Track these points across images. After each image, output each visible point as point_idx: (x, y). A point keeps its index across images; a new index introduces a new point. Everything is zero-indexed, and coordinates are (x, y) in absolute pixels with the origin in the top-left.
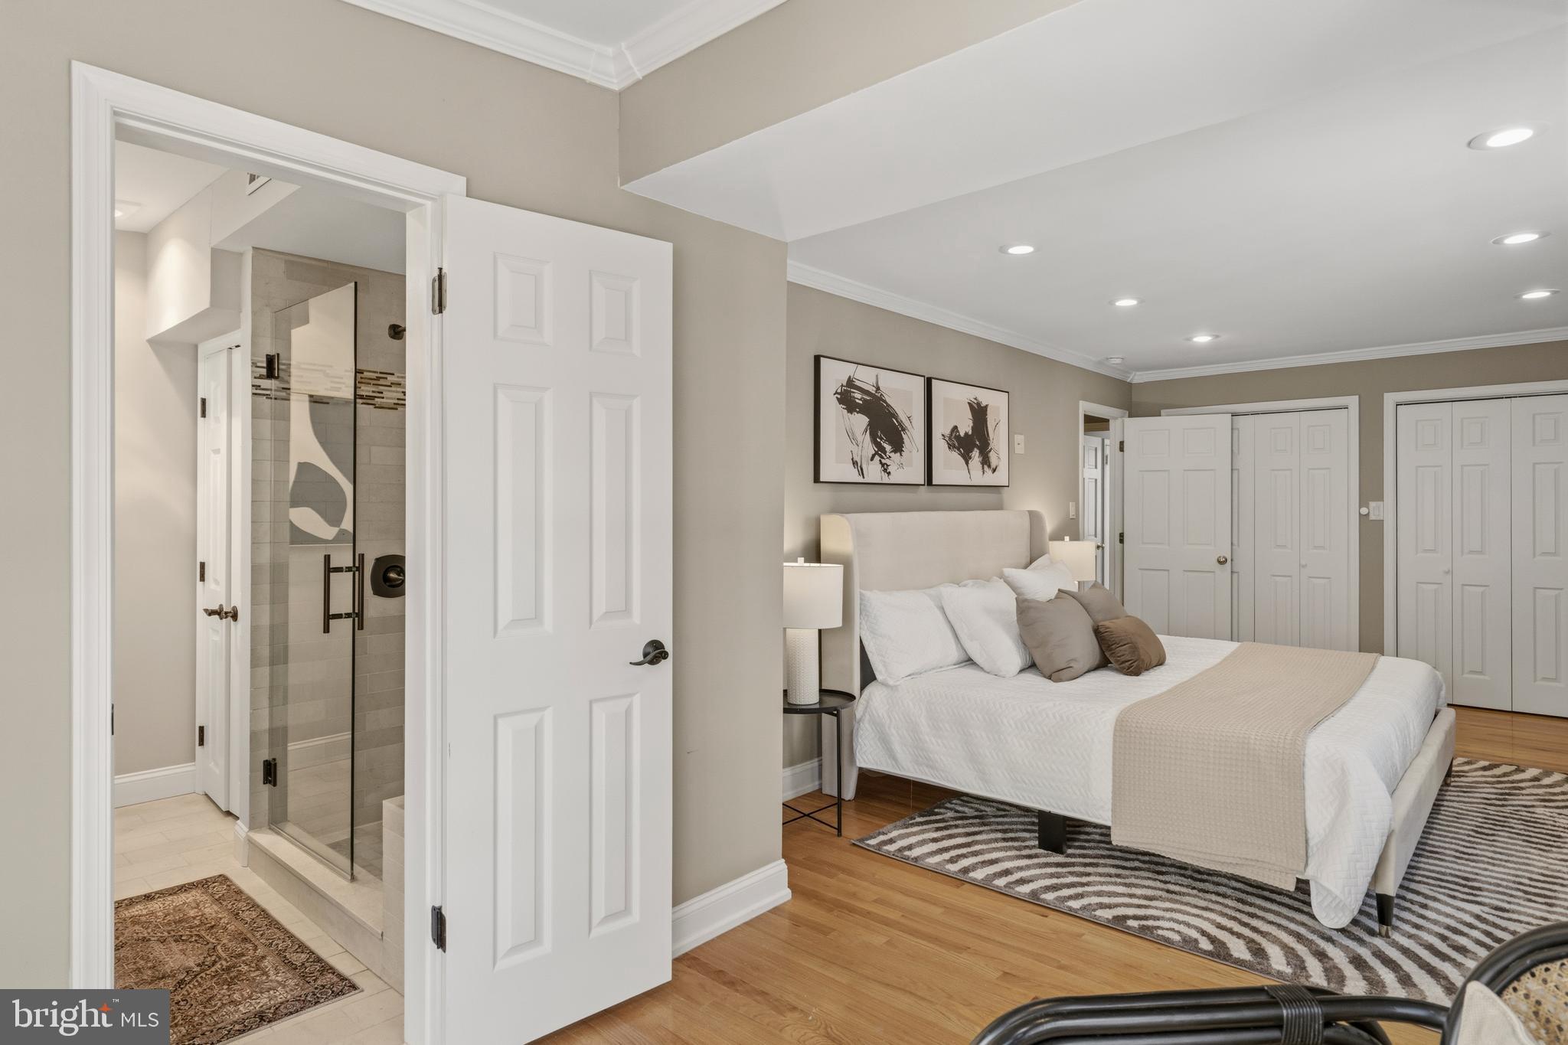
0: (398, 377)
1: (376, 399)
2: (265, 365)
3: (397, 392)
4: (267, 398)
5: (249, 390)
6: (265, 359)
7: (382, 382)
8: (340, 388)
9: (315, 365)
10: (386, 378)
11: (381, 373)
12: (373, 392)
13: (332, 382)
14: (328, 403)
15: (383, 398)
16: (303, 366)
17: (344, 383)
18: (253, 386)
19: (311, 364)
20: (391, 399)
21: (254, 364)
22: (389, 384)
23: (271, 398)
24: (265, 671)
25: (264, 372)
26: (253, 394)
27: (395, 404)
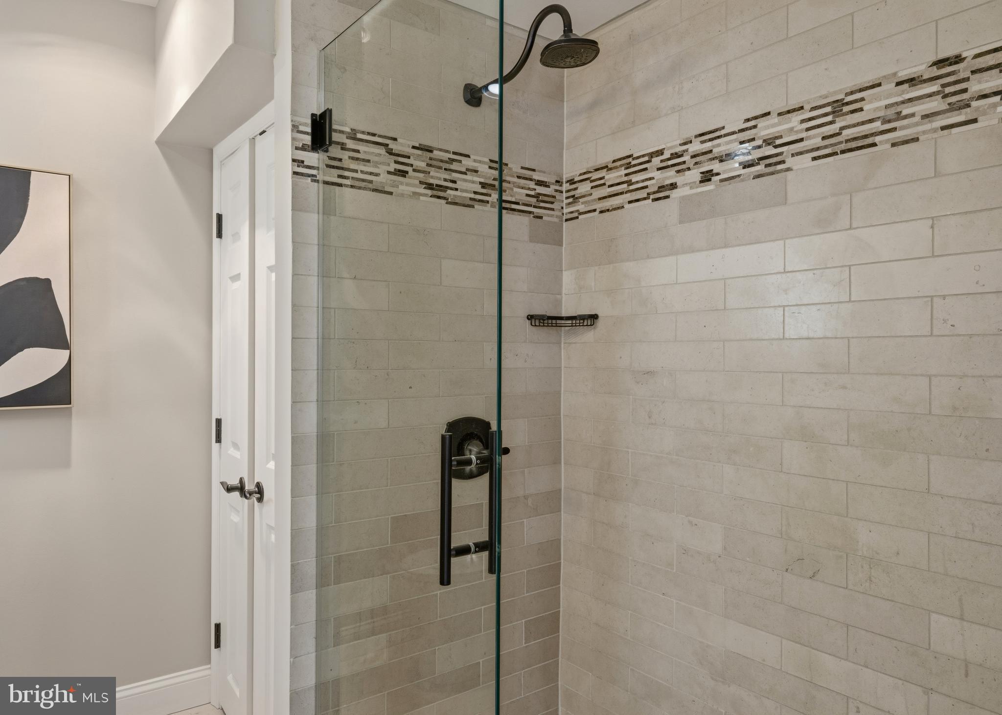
0: (475, 161)
1: (449, 192)
2: (309, 130)
3: (473, 182)
4: (313, 181)
5: (288, 168)
6: (309, 121)
7: (455, 166)
8: (407, 172)
9: (374, 135)
10: (460, 161)
11: (454, 153)
12: (445, 180)
13: (396, 162)
14: (391, 193)
15: (457, 189)
16: (359, 136)
17: (412, 165)
18: (294, 160)
19: (369, 134)
20: (466, 191)
21: (295, 128)
22: (464, 170)
23: (318, 181)
24: (311, 596)
25: (308, 139)
26: (295, 173)
27: (471, 199)
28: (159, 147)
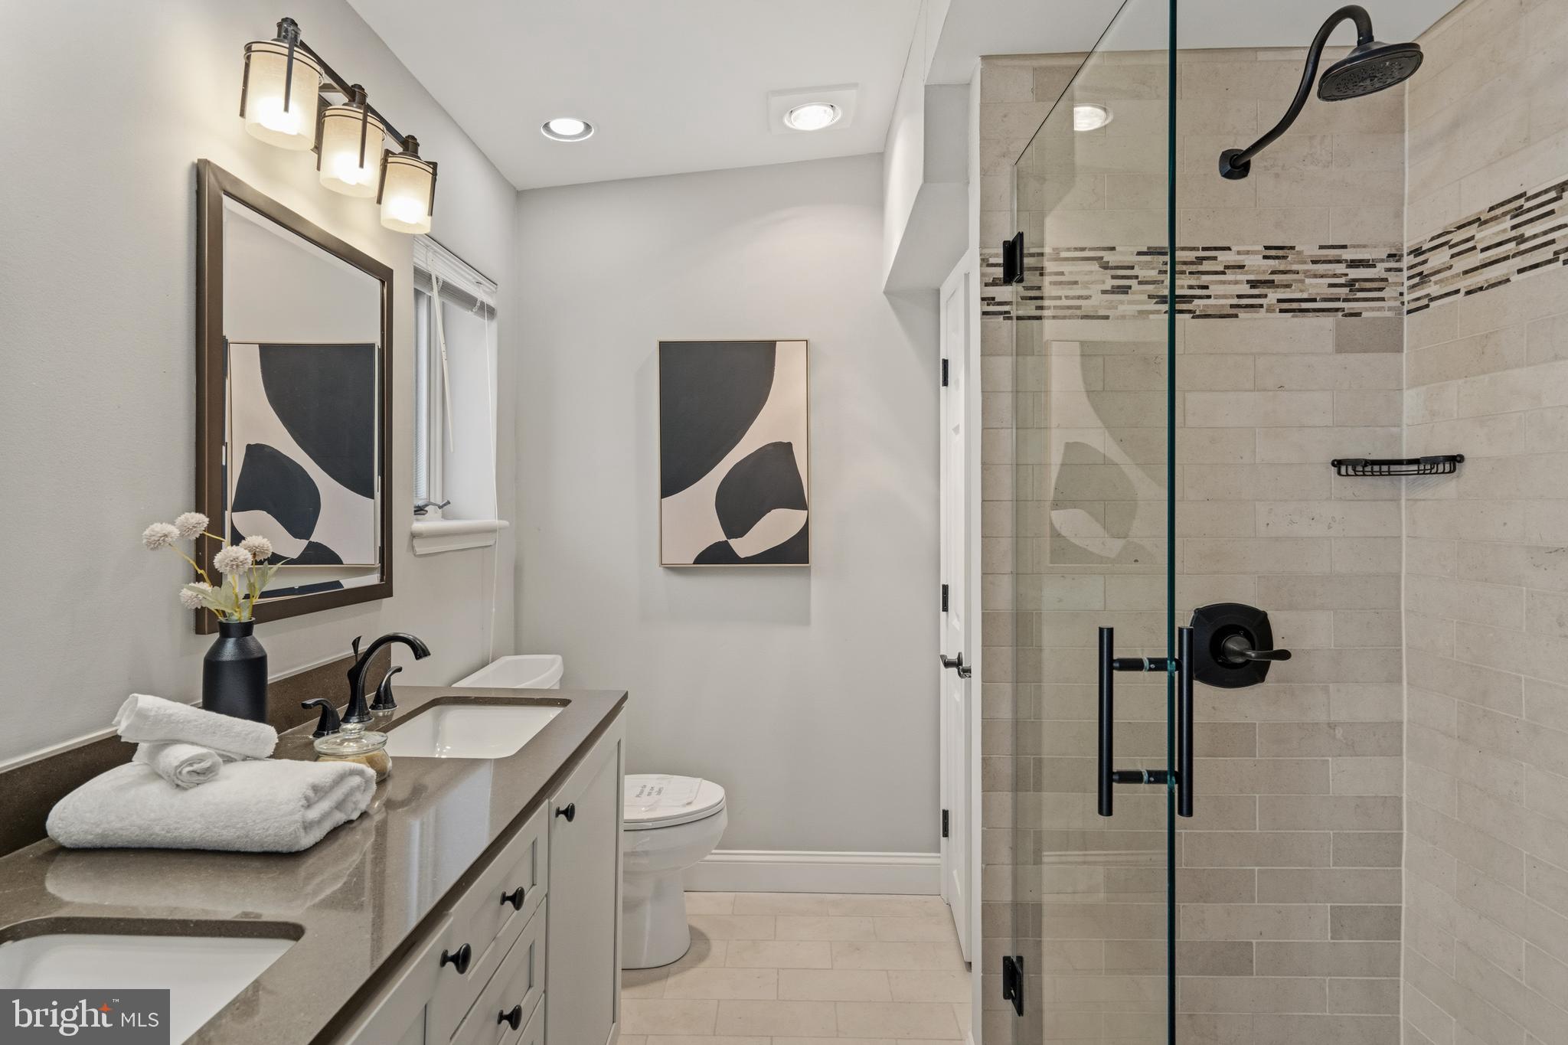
0: (1239, 253)
1: (1196, 302)
2: (1001, 261)
3: (1236, 282)
4: (1005, 318)
5: (976, 308)
6: (1001, 251)
7: (1207, 266)
8: (1130, 287)
9: (1083, 249)
10: (1215, 258)
11: (1204, 249)
12: (1191, 287)
13: (1114, 277)
14: (1107, 317)
15: (1209, 297)
16: (1064, 254)
17: (1137, 277)
18: (983, 299)
19: (1076, 249)
20: (1225, 297)
21: (985, 262)
22: (1222, 269)
23: (1010, 318)
25: (999, 272)
26: (984, 313)
27: (1232, 306)
28: (887, 297)
